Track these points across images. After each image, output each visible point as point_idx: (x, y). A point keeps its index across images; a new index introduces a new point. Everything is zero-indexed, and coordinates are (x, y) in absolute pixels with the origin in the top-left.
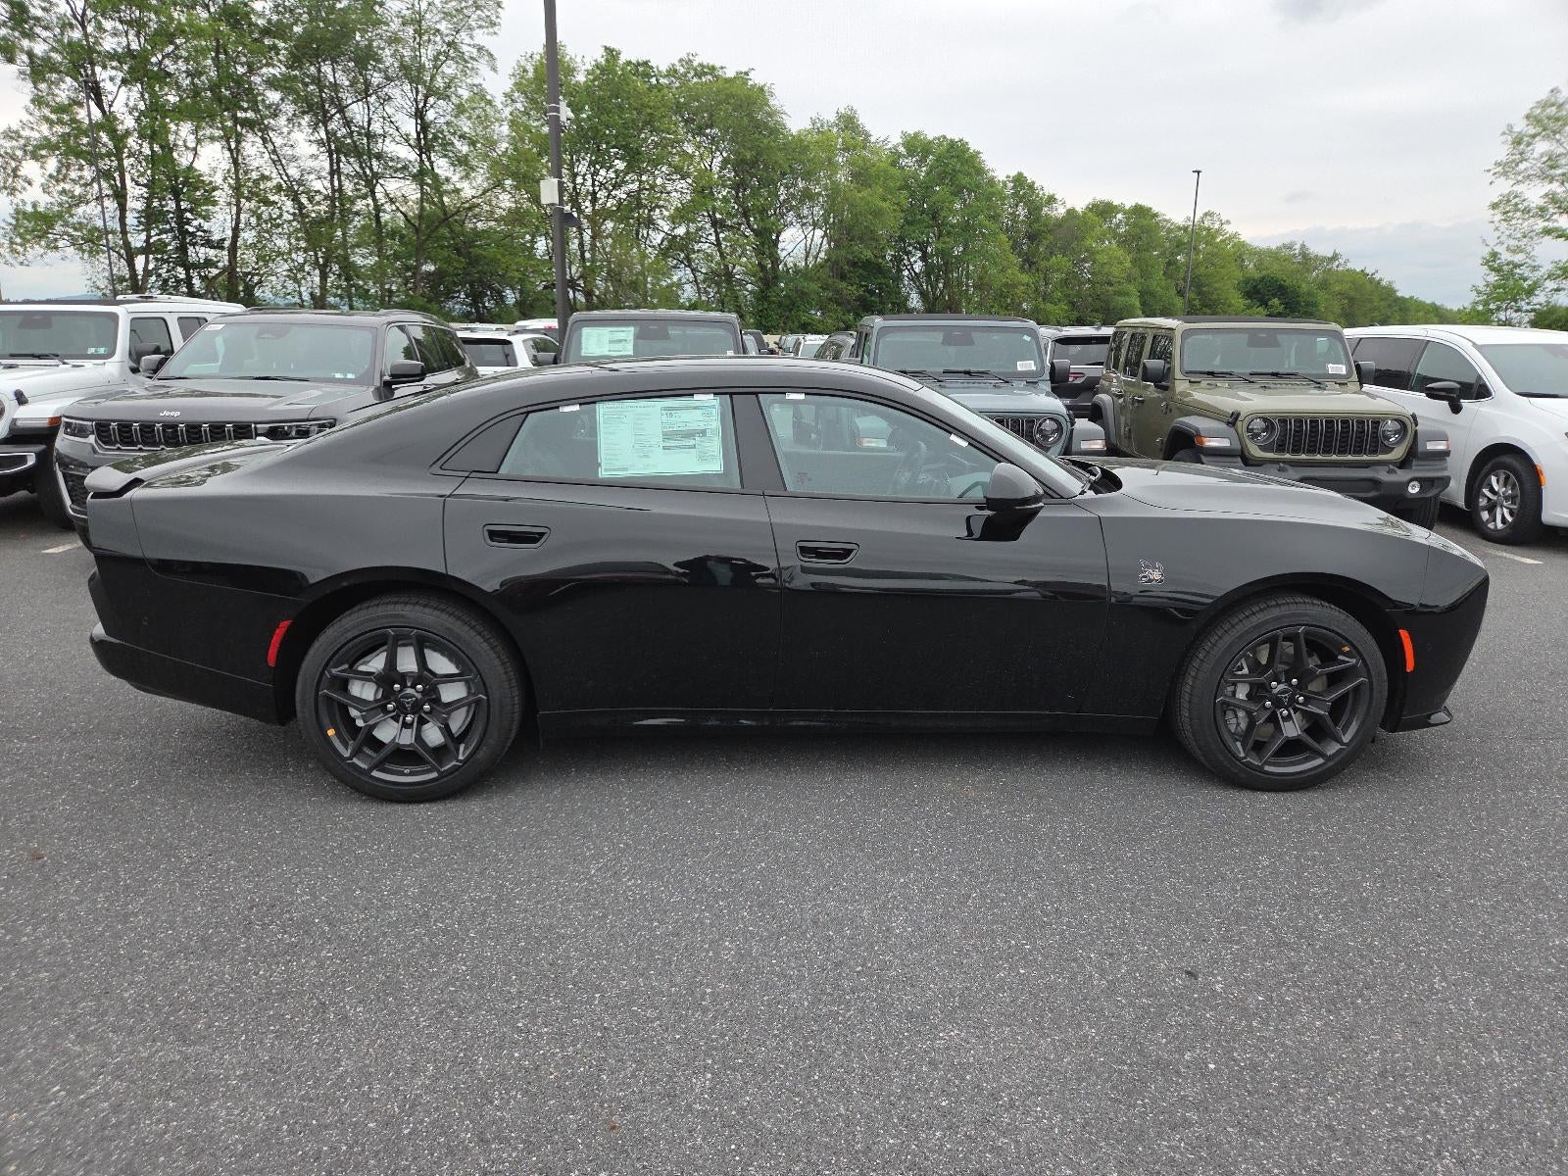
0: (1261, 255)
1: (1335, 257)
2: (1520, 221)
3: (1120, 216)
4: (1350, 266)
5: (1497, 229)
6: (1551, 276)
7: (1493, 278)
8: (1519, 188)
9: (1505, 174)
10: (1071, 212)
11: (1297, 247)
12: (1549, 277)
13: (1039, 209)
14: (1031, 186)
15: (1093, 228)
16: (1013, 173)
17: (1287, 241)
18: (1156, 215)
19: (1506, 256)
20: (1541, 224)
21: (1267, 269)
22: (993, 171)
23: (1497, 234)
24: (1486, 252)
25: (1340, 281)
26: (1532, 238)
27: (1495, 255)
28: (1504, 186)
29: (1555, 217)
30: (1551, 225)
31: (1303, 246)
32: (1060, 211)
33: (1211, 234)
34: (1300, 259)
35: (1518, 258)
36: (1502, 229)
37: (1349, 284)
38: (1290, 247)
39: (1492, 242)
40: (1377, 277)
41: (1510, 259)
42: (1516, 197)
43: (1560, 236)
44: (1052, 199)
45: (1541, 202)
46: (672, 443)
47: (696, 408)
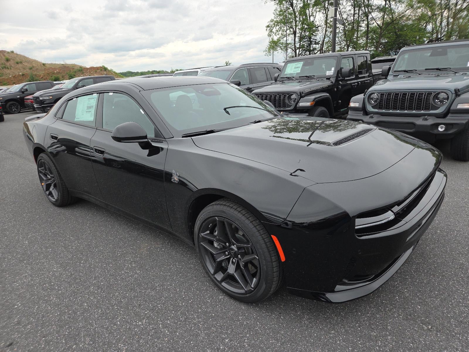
46: (88, 110)
47: (93, 98)
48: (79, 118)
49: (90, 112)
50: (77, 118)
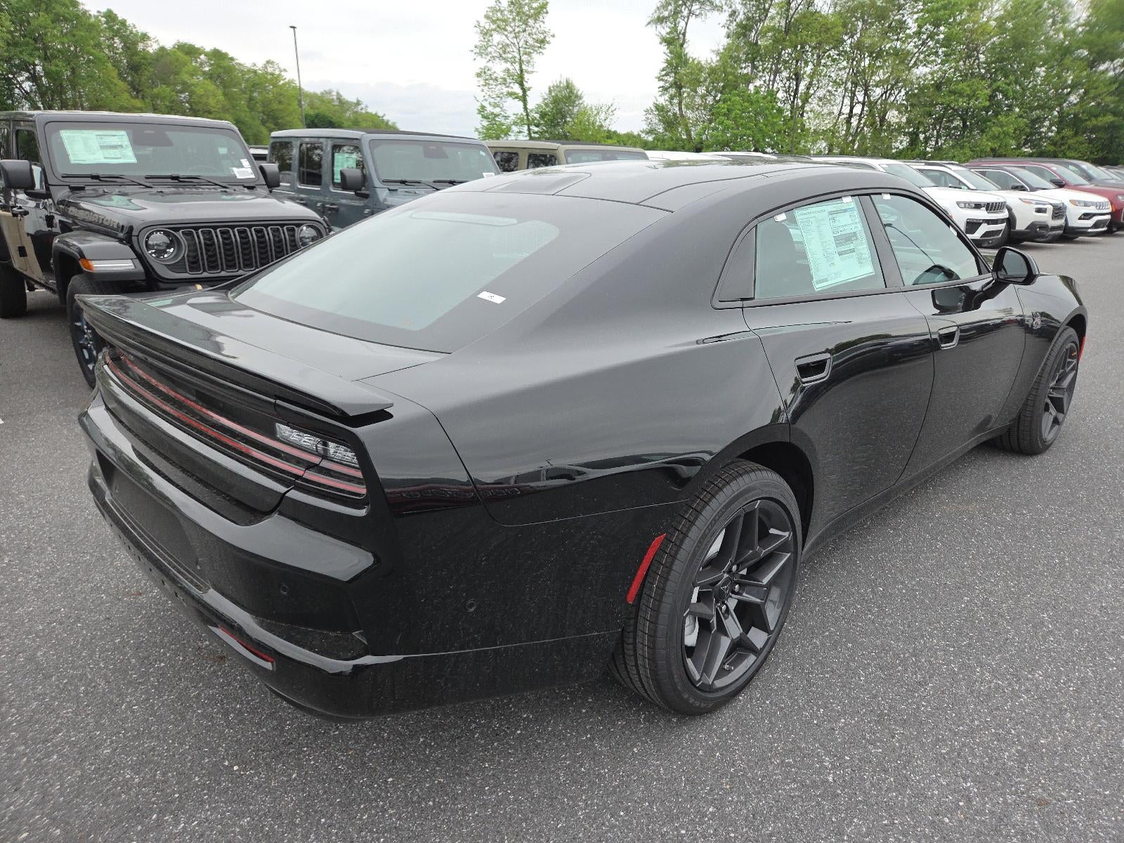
0: (312, 96)
1: (358, 103)
2: (494, 87)
3: (202, 57)
4: (369, 110)
5: (483, 91)
6: (515, 123)
7: (485, 123)
8: (490, 65)
9: (481, 54)
10: (162, 49)
11: (334, 93)
12: (514, 124)
13: (135, 44)
14: (123, 23)
15: (185, 64)
16: (104, 10)
17: (327, 89)
18: (232, 59)
19: (489, 109)
20: (505, 90)
21: (317, 109)
22: (83, 4)
23: (484, 94)
24: (478, 105)
25: (366, 120)
26: (501, 98)
27: (483, 107)
28: (482, 62)
29: (511, 85)
30: (510, 90)
31: (338, 93)
32: (152, 48)
33: (275, 79)
34: (336, 103)
35: (497, 110)
36: (485, 91)
37: (371, 123)
38: (330, 92)
39: (481, 99)
40: (385, 118)
41: (492, 111)
42: (488, 70)
43: (516, 98)
44: (145, 37)
45: (502, 74)
46: (843, 248)
47: (845, 211)
48: (826, 280)
49: (852, 251)
50: (817, 283)
